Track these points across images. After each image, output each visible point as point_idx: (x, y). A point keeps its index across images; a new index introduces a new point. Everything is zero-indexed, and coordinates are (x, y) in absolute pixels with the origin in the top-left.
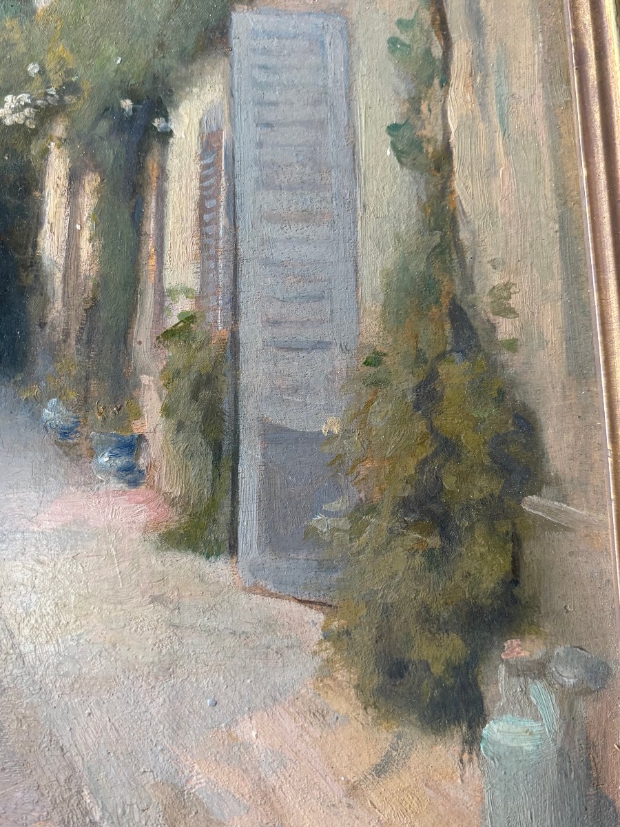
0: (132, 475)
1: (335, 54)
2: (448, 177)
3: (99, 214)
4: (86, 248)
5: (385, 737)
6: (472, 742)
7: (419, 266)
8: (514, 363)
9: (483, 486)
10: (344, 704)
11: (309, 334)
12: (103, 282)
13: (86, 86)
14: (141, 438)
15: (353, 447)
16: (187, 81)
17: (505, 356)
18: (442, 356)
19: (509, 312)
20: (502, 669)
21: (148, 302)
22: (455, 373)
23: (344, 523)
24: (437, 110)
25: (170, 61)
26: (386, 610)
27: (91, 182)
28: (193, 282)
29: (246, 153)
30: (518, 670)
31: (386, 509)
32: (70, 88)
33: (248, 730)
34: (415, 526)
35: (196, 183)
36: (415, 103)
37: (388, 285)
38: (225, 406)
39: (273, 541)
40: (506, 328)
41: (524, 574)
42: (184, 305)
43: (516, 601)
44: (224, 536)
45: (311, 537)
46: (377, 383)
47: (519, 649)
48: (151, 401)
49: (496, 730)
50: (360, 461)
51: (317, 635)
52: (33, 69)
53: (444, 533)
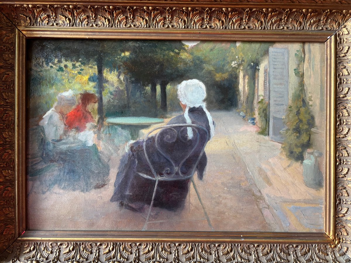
0: (254, 124)
1: (286, 56)
2: (303, 78)
3: (248, 83)
4: (246, 88)
5: (289, 162)
6: (302, 163)
7: (297, 93)
8: (311, 108)
9: (306, 127)
10: (284, 157)
11: (280, 103)
12: (249, 94)
13: (246, 60)
14: (255, 118)
15: (287, 120)
16: (262, 60)
17: (310, 107)
18: (301, 107)
19: (312, 100)
20: (307, 153)
21: (256, 97)
22: (303, 110)
23: (285, 132)
24: (302, 66)
25: (259, 56)
26: (290, 144)
27: (247, 77)
28: (263, 94)
29: (271, 73)
30: (309, 153)
31: (291, 130)
32: (243, 61)
33: (270, 160)
34: (295, 132)
35: (263, 78)
36: (299, 65)
37: (293, 95)
38: (268, 114)
39: (275, 134)
40: (311, 103)
41: (311, 140)
42: (261, 98)
43: (309, 143)
44: (267, 133)
45: (280, 133)
46: (291, 111)
47: (309, 150)
48: (257, 113)
49: (305, 161)
50: (287, 123)
51: (280, 147)
52: (237, 57)
53: (299, 134)
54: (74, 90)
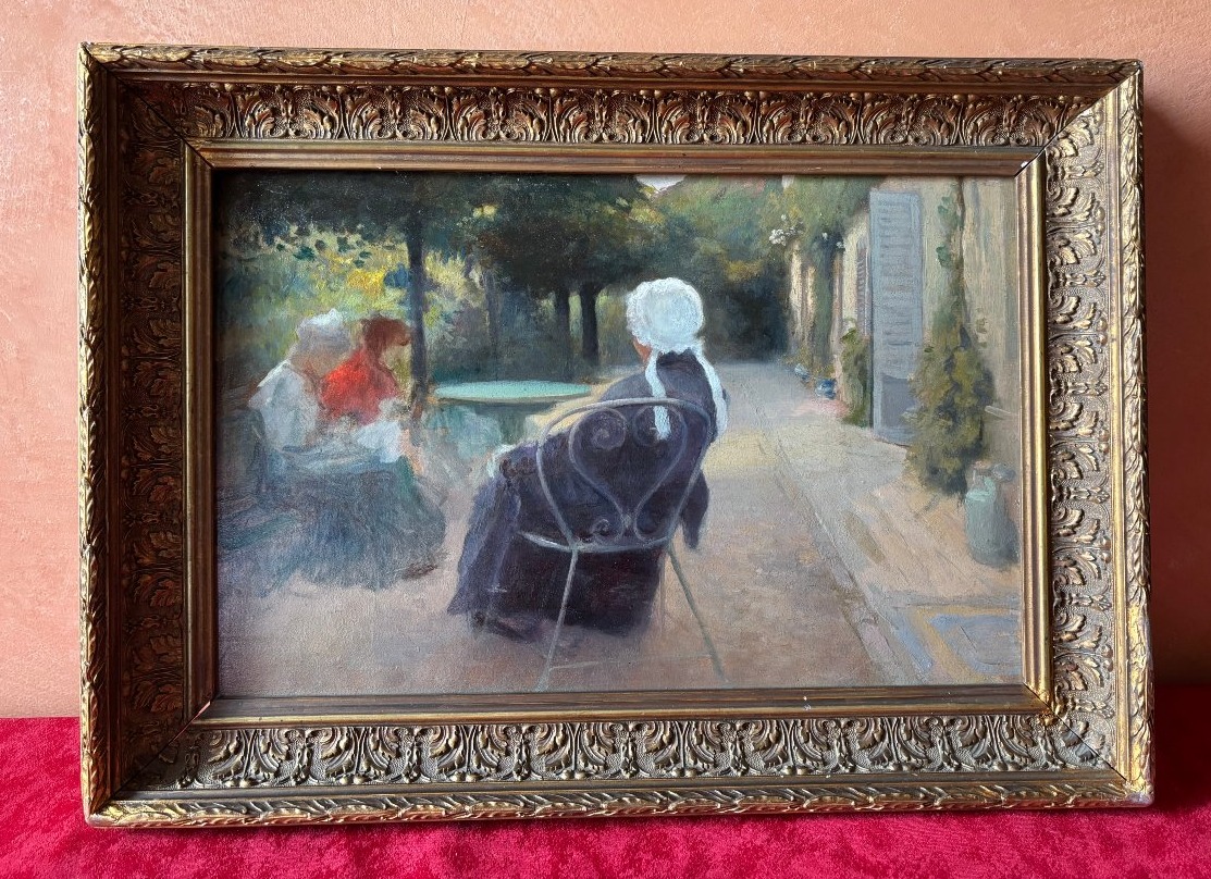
0: (831, 395)
1: (915, 211)
2: (961, 272)
3: (815, 286)
4: (810, 301)
5: (930, 496)
6: (962, 499)
7: (948, 310)
8: (984, 352)
9: (970, 401)
10: (914, 484)
11: (902, 339)
12: (817, 315)
13: (808, 226)
14: (834, 380)
15: (920, 386)
16: (851, 224)
17: (981, 349)
18: (956, 349)
19: (983, 331)
20: (974, 472)
21: (836, 325)
22: (961, 356)
23: (915, 416)
24: (958, 240)
25: (844, 215)
26: (931, 448)
27: (811, 271)
28: (855, 317)
29: (876, 258)
30: (980, 473)
31: (932, 410)
32: (800, 227)
33: (877, 493)
34: (943, 417)
35: (855, 273)
36: (949, 237)
37: (935, 321)
38: (868, 368)
39: (887, 421)
40: (982, 338)
41: (984, 438)
42: (851, 325)
43: (981, 446)
44: (868, 419)
45: (902, 421)
46: (930, 359)
47: (980, 465)
48: (838, 366)
49: (970, 494)
50: (922, 391)
51: (905, 458)
52: (783, 217)
53: (954, 421)
54: (343, 309)
